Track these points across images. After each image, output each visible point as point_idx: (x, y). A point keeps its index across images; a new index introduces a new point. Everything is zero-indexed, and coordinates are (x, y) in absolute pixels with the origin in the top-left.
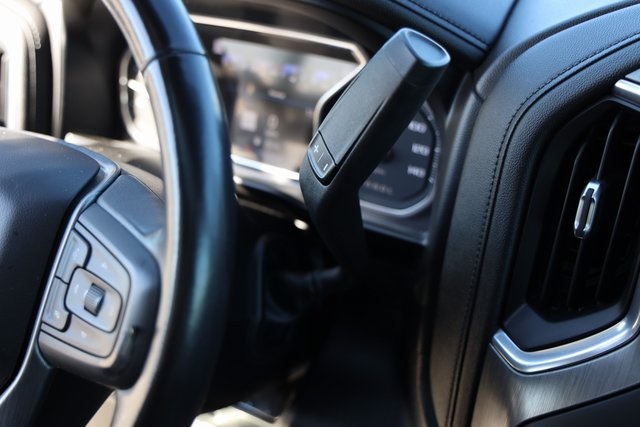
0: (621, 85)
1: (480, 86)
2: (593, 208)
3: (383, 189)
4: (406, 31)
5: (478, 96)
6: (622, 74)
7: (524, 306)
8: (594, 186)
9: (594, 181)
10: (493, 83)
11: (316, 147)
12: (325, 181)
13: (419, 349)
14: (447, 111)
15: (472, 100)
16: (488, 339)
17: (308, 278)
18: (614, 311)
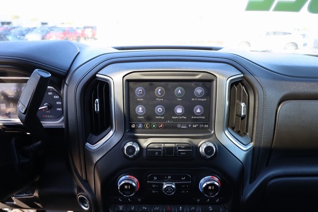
0: (97, 75)
1: (67, 82)
2: (98, 105)
3: (51, 116)
4: (37, 70)
5: (67, 85)
6: (97, 73)
7: (90, 135)
8: (97, 100)
9: (97, 98)
10: (70, 81)
11: (20, 105)
12: (24, 113)
13: (70, 156)
14: (61, 90)
15: (65, 85)
16: (84, 145)
17: (32, 146)
18: (109, 128)
